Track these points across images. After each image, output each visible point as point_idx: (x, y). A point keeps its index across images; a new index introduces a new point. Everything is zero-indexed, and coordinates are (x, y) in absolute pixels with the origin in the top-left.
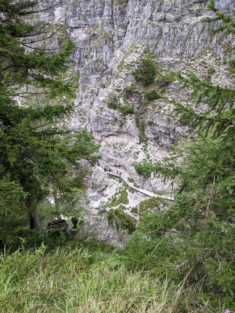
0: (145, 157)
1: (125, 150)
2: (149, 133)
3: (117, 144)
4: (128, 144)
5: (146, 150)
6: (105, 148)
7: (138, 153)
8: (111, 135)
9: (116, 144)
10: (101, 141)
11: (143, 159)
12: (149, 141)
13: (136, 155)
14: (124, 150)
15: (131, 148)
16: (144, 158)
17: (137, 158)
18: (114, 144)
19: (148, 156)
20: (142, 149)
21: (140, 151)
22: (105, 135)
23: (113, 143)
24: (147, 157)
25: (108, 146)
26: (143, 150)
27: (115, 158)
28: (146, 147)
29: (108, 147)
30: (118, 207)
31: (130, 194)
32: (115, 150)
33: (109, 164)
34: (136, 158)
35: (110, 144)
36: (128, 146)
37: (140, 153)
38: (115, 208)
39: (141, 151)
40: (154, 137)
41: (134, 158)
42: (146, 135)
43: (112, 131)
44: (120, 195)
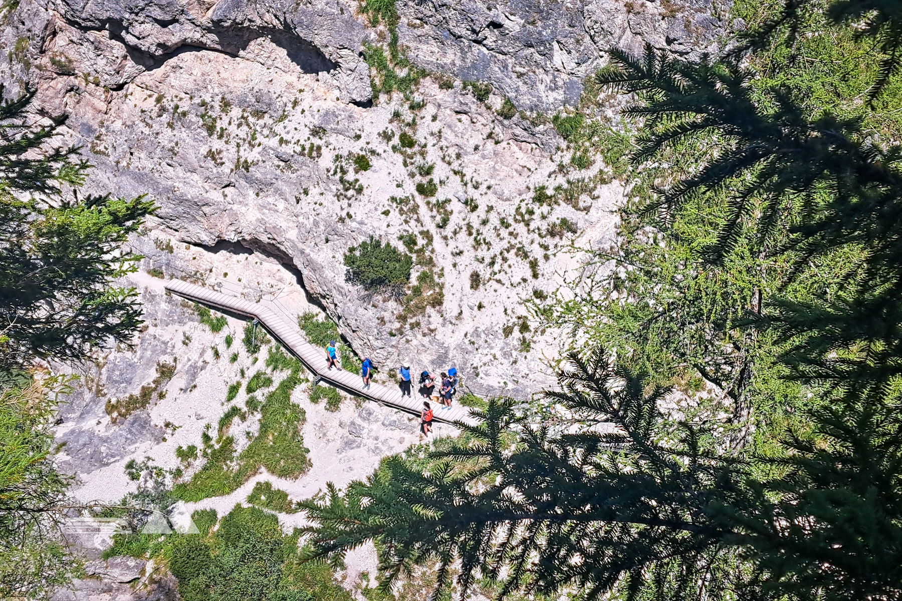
0: (410, 188)
1: (282, 141)
2: (427, 35)
3: (226, 105)
4: (295, 103)
5: (411, 144)
6: (147, 131)
7: (362, 164)
8: (185, 46)
9: (217, 105)
10: (120, 87)
11: (393, 199)
12: (429, 87)
13: (350, 176)
14: (274, 142)
15: (317, 132)
16: (399, 194)
17: (360, 191)
18: (203, 104)
19: (425, 181)
20: (386, 136)
21: (373, 152)
22: (144, 45)
23: (197, 100)
24: (421, 189)
25: (165, 118)
26: (396, 141)
27: (215, 195)
28: (413, 124)
29: (170, 125)
30: (241, 495)
31: (315, 412)
32: (216, 144)
33: (182, 234)
34: (351, 192)
35: (185, 106)
36: (296, 117)
37: (374, 161)
38: (223, 505)
39: (380, 151)
40: (458, 63)
41: (338, 196)
42: (412, 45)
43: (192, 21)
44: (254, 423)
